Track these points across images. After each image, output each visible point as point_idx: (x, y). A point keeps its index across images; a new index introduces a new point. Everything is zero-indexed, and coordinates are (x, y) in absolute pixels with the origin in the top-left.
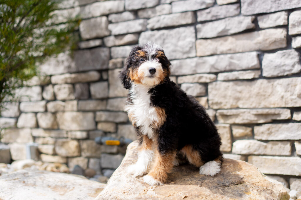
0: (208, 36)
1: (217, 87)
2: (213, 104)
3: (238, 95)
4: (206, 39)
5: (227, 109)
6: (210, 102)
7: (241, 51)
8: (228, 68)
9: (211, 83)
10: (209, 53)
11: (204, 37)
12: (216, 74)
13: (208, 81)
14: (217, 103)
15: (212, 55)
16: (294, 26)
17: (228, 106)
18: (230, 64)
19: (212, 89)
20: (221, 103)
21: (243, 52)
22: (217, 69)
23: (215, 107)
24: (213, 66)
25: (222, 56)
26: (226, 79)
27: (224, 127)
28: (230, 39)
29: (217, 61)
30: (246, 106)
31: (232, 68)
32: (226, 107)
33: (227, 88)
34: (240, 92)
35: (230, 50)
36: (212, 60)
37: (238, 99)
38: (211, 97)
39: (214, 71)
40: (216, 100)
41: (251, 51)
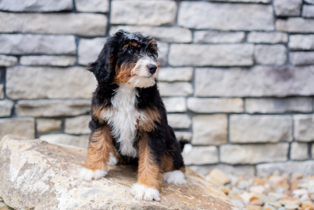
0: (12, 8)
1: (20, 72)
2: (12, 93)
3: (48, 83)
4: (8, 12)
5: (33, 99)
6: (8, 91)
7: (54, 32)
8: (36, 51)
9: (11, 67)
10: (11, 30)
11: (5, 8)
12: (18, 56)
13: (7, 64)
14: (18, 92)
15: (14, 33)
16: (118, 15)
17: (34, 96)
18: (41, 46)
19: (12, 74)
20: (24, 92)
21: (57, 34)
22: (21, 50)
23: (15, 97)
24: (15, 47)
25: (29, 36)
26: (34, 63)
27: (28, 122)
28: (41, 17)
29: (22, 41)
30: (57, 96)
31: (42, 51)
32: (31, 97)
33: (34, 75)
34: (51, 80)
35: (41, 29)
36: (15, 39)
37: (48, 88)
38: (9, 84)
39: (16, 52)
40: (18, 88)
41: (67, 34)
